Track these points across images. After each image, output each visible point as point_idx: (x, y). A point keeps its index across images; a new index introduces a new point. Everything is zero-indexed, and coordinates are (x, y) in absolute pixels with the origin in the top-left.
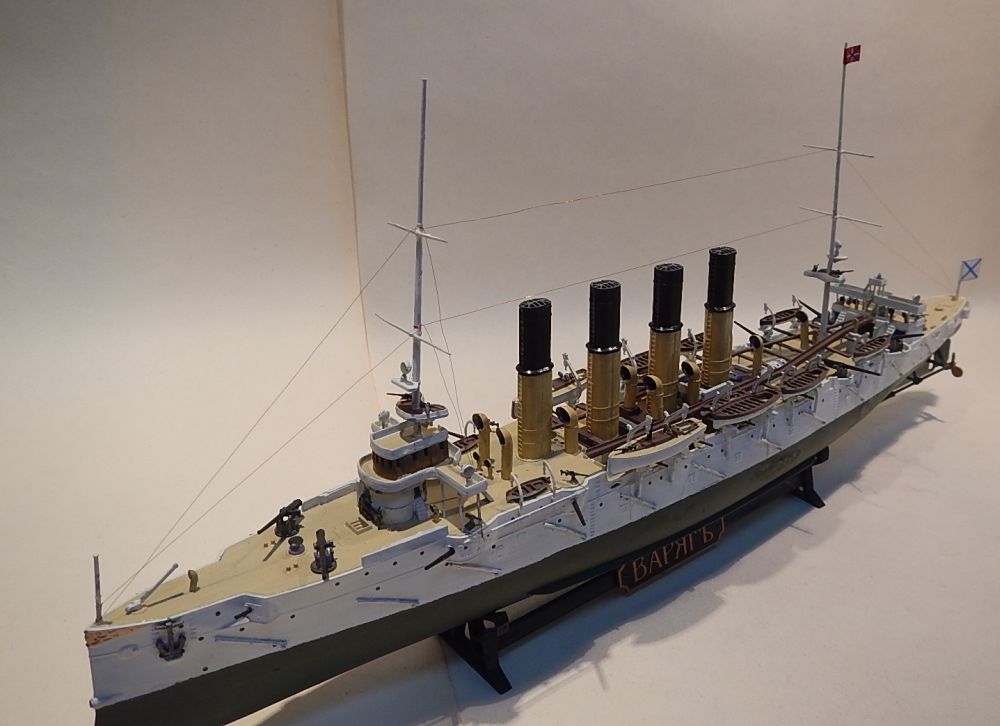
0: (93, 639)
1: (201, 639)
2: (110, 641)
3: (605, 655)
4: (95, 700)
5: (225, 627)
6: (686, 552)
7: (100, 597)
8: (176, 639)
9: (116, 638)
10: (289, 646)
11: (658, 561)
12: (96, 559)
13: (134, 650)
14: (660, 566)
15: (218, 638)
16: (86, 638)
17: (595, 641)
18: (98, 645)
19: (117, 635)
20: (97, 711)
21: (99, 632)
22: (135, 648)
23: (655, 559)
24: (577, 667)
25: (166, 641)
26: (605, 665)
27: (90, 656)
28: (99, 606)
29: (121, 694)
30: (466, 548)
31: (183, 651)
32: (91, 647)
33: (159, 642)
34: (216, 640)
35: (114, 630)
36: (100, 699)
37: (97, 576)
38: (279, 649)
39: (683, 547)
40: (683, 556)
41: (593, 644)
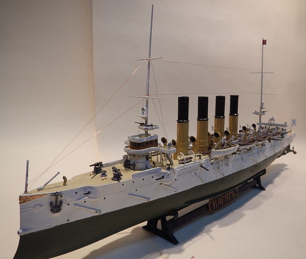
0: (23, 200)
1: (68, 204)
2: (30, 201)
3: (210, 231)
4: (21, 231)
5: (78, 200)
6: (228, 201)
7: (28, 180)
8: (58, 203)
9: (33, 200)
10: (102, 213)
11: (220, 202)
12: (28, 162)
13: (40, 207)
14: (221, 204)
15: (75, 204)
16: (20, 199)
17: (205, 227)
18: (25, 203)
19: (33, 198)
20: (20, 236)
21: (26, 197)
22: (41, 206)
23: (219, 202)
24: (201, 235)
25: (54, 204)
26: (211, 233)
27: (20, 209)
28: (27, 185)
29: (32, 229)
30: (168, 176)
31: (61, 209)
32: (21, 204)
33: (51, 203)
34: (74, 205)
35: (33, 196)
36: (23, 230)
37: (27, 170)
38: (97, 214)
39: (227, 198)
40: (227, 202)
41: (204, 228)
